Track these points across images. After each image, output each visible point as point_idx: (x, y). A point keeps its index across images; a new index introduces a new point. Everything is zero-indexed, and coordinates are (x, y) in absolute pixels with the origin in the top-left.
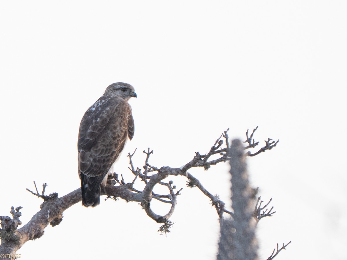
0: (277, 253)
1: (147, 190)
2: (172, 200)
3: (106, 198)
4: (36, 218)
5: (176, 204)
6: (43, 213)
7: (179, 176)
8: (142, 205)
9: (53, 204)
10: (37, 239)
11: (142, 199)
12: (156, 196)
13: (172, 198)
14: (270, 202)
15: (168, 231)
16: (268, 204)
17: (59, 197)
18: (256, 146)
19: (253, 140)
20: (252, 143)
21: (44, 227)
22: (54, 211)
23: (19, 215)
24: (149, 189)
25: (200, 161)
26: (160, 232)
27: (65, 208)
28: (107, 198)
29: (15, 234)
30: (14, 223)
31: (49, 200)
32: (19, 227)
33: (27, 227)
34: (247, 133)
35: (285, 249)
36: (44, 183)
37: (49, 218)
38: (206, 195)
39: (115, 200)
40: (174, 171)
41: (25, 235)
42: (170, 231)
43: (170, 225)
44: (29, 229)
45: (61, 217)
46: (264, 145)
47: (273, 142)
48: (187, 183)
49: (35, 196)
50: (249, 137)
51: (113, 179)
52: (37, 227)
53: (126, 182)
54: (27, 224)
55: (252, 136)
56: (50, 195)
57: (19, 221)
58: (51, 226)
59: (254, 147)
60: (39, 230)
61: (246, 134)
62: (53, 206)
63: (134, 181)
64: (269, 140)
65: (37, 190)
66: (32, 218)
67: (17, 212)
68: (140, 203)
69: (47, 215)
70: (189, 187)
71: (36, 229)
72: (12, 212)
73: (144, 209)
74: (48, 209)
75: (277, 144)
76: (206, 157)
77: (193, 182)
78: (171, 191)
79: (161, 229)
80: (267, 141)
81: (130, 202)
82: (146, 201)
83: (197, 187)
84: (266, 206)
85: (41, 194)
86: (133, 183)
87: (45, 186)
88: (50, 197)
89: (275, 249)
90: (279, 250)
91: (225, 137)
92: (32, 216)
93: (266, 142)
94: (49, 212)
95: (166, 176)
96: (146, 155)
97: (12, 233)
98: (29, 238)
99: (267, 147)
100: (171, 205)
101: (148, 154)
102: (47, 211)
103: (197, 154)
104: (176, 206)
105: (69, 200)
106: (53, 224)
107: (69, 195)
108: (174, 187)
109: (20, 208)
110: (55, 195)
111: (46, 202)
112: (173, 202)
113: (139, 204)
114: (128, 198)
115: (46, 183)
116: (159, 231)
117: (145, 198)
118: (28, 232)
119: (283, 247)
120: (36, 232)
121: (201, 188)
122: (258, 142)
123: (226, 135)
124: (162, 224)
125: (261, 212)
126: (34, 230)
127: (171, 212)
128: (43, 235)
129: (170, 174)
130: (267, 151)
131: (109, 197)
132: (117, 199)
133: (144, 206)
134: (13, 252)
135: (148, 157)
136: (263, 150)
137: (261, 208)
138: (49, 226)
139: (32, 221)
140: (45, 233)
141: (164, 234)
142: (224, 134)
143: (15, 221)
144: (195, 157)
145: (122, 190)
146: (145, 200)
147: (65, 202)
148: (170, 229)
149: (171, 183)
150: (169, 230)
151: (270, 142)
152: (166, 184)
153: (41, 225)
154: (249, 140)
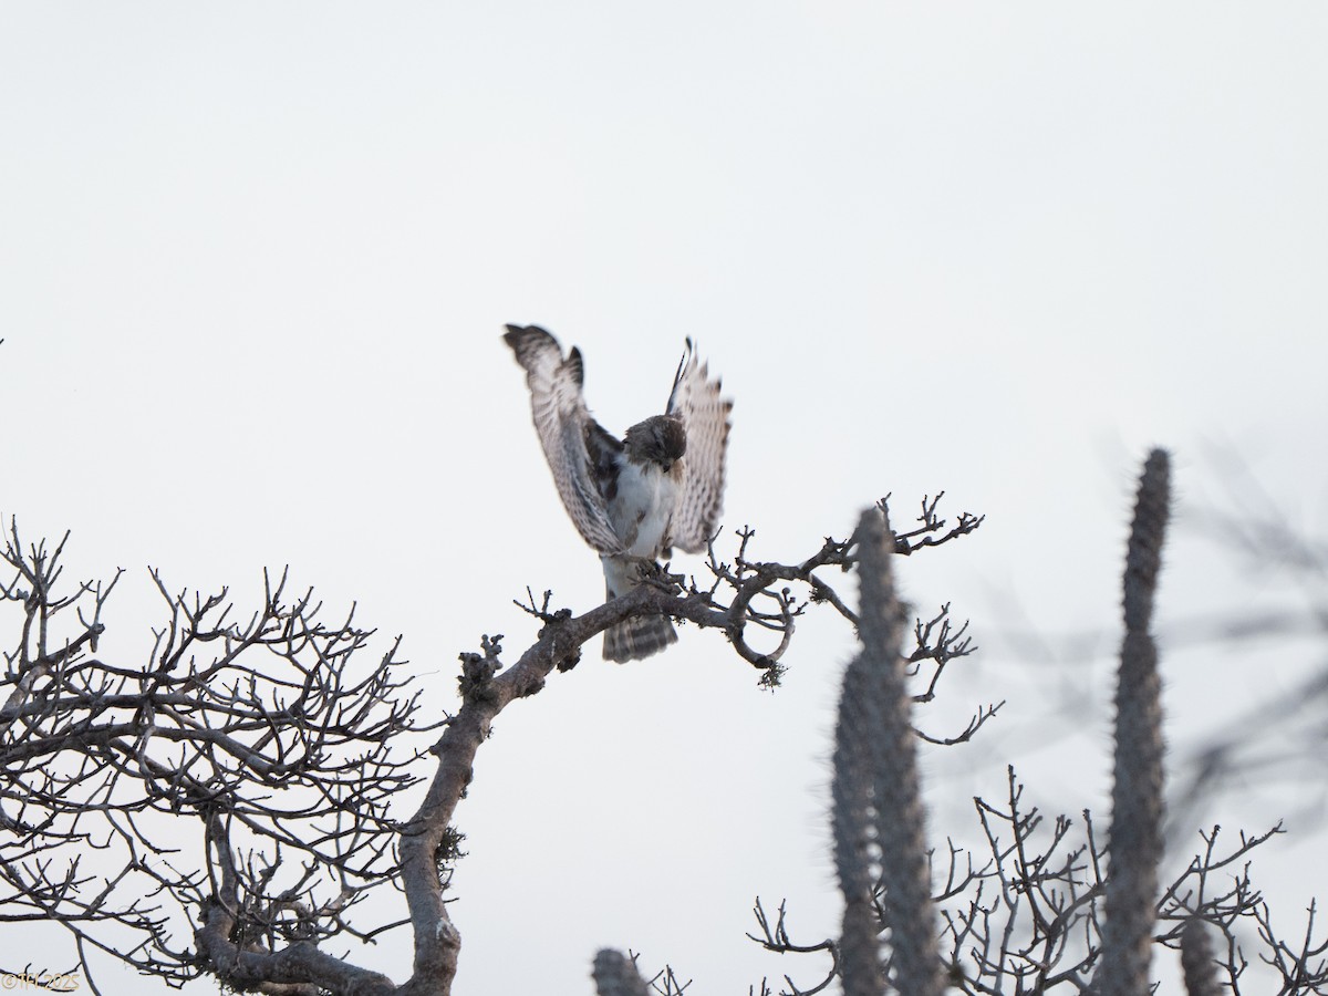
0: (980, 724)
1: (739, 604)
2: (785, 624)
4: (528, 655)
5: (793, 632)
6: (543, 647)
7: (796, 580)
8: (727, 634)
9: (562, 630)
10: (531, 696)
11: (729, 623)
12: (756, 617)
13: (786, 621)
14: (963, 629)
15: (776, 683)
16: (961, 633)
17: (573, 616)
18: (941, 527)
19: (935, 516)
20: (932, 522)
21: (545, 673)
22: (564, 643)
23: (498, 650)
24: (741, 603)
25: (834, 554)
26: (762, 686)
27: (584, 638)
29: (489, 687)
30: (486, 666)
31: (555, 623)
32: (498, 673)
33: (513, 673)
34: (924, 503)
35: (994, 715)
36: (547, 590)
37: (554, 657)
38: (847, 617)
40: (786, 572)
41: (509, 689)
42: (779, 684)
43: (780, 672)
44: (516, 677)
45: (578, 655)
46: (957, 525)
47: (975, 519)
48: (811, 595)
49: (530, 614)
50: (928, 510)
51: (677, 584)
52: (532, 673)
53: (699, 589)
54: (513, 668)
55: (932, 508)
56: (556, 614)
57: (497, 662)
58: (559, 671)
59: (936, 530)
60: (534, 680)
61: (922, 505)
62: (562, 635)
63: (714, 588)
64: (966, 515)
65: (532, 603)
66: (522, 656)
67: (493, 646)
68: (724, 630)
69: (550, 650)
70: (816, 603)
71: (529, 678)
72: (484, 646)
73: (731, 642)
74: (552, 639)
75: (981, 523)
76: (846, 547)
77: (822, 593)
78: (784, 608)
79: (764, 681)
80: (962, 517)
81: (707, 629)
82: (736, 628)
83: (829, 603)
84: (957, 636)
85: (540, 610)
86: (713, 592)
87: (548, 595)
88: (558, 616)
89: (975, 716)
90: (982, 717)
91: (883, 511)
92: (522, 653)
93: (961, 520)
94: (554, 644)
95: (774, 580)
96: (742, 539)
97: (484, 685)
98: (515, 694)
99: (962, 530)
100: (783, 633)
101: (746, 537)
102: (550, 644)
103: (829, 540)
104: (793, 637)
105: (592, 621)
106: (563, 669)
107: (591, 614)
108: (793, 600)
109: (500, 637)
110: (567, 613)
111: (548, 625)
112: (787, 629)
113: (722, 632)
114: (703, 620)
115: (550, 591)
116: (759, 683)
117: (734, 621)
118: (514, 682)
119: (991, 713)
120: (529, 683)
121: (837, 604)
122: (944, 521)
123: (885, 505)
124: (766, 670)
125: (951, 648)
126: (526, 680)
127: (782, 648)
128: (543, 689)
129: (782, 577)
130: (961, 536)
133: (732, 635)
134: (486, 720)
135: (744, 543)
136: (954, 534)
137: (949, 639)
138: (555, 671)
139: (521, 663)
141: (769, 689)
142: (882, 505)
143: (489, 663)
144: (825, 546)
145: (691, 605)
146: (733, 625)
147: (584, 627)
148: (780, 680)
149: (786, 591)
151: (969, 519)
152: (775, 595)
153: (537, 670)
154: (926, 517)
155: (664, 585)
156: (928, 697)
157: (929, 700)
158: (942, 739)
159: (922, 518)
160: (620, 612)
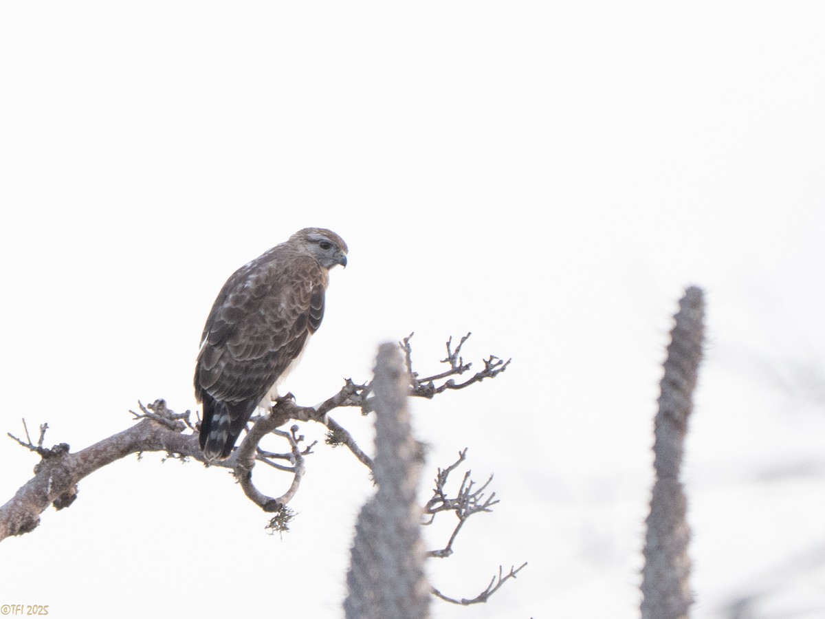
0: (499, 585)
1: (246, 446)
2: (295, 464)
3: (165, 458)
4: (24, 492)
5: (304, 474)
6: (39, 483)
7: (311, 422)
8: (235, 474)
9: (60, 465)
10: (26, 534)
11: (236, 464)
12: (263, 456)
13: (296, 461)
14: (488, 483)
16: (484, 487)
17: (71, 451)
18: (466, 371)
19: (461, 359)
20: (458, 365)
21: (40, 510)
22: (61, 480)
24: (250, 444)
25: (353, 396)
26: (271, 530)
27: (82, 475)
28: (168, 457)
31: (52, 458)
33: (7, 510)
34: (448, 344)
35: (515, 577)
36: (43, 424)
37: (51, 493)
38: (364, 462)
39: (182, 462)
40: (301, 413)
42: (288, 529)
43: (290, 517)
44: (10, 514)
45: (74, 492)
46: (482, 368)
47: (500, 362)
48: (327, 438)
49: (25, 448)
50: (453, 352)
52: (27, 510)
55: (458, 350)
56: (53, 448)
58: (55, 509)
59: (461, 373)
60: (29, 517)
61: (446, 346)
62: (60, 471)
64: (492, 357)
65: (28, 437)
66: (18, 492)
68: (232, 470)
69: (47, 486)
70: (330, 446)
71: (24, 515)
73: (239, 484)
74: (49, 475)
75: (507, 367)
76: (366, 389)
77: (338, 436)
78: (294, 448)
79: (272, 524)
80: (488, 360)
81: (212, 468)
82: (245, 469)
83: (346, 447)
84: (479, 491)
85: (36, 444)
87: (44, 429)
88: (55, 451)
89: (495, 577)
90: (503, 577)
91: (405, 351)
92: (18, 489)
93: (486, 362)
94: (50, 481)
95: (285, 420)
98: (9, 531)
99: (487, 373)
100: (293, 475)
102: (47, 480)
103: (349, 381)
104: (303, 479)
105: (91, 458)
106: (59, 506)
107: (90, 449)
108: (301, 438)
110: (65, 448)
111: (45, 460)
112: (297, 470)
113: (230, 473)
115: (46, 424)
116: (266, 527)
117: (242, 462)
118: (8, 520)
119: (512, 574)
120: (24, 521)
121: (353, 448)
122: (470, 364)
123: (408, 346)
124: (274, 514)
126: (21, 517)
127: (291, 491)
128: (38, 527)
129: (294, 418)
130: (486, 379)
131: (171, 455)
132: (187, 460)
133: (240, 477)
136: (478, 377)
137: (471, 493)
138: (51, 508)
139: (16, 499)
140: (40, 523)
141: (277, 533)
142: (404, 344)
144: (344, 387)
146: (242, 466)
147: (82, 463)
148: (289, 524)
149: (294, 429)
150: (288, 527)
152: (285, 434)
153: (33, 507)
154: (451, 359)
155: (168, 421)
156: (445, 553)
157: (447, 556)
158: (459, 599)
159: (446, 360)
160: (122, 448)
